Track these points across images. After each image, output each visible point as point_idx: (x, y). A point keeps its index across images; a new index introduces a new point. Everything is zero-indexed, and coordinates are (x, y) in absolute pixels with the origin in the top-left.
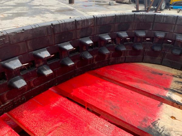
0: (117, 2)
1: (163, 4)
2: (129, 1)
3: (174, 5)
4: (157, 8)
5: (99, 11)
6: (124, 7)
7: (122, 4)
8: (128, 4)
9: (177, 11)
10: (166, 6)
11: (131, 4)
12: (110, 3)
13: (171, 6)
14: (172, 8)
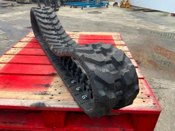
0: (18, 3)
1: (58, 2)
2: (30, 1)
3: (66, 2)
4: (55, 5)
5: (6, 13)
6: (27, 7)
7: (24, 4)
8: (29, 4)
9: (69, 7)
10: (61, 4)
11: (32, 4)
12: (12, 4)
13: (65, 3)
14: (66, 4)
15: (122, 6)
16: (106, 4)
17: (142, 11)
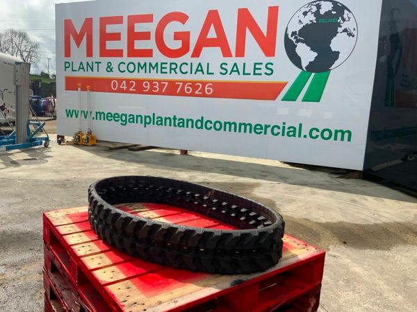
15: (80, 143)
16: (44, 142)
17: (126, 150)
